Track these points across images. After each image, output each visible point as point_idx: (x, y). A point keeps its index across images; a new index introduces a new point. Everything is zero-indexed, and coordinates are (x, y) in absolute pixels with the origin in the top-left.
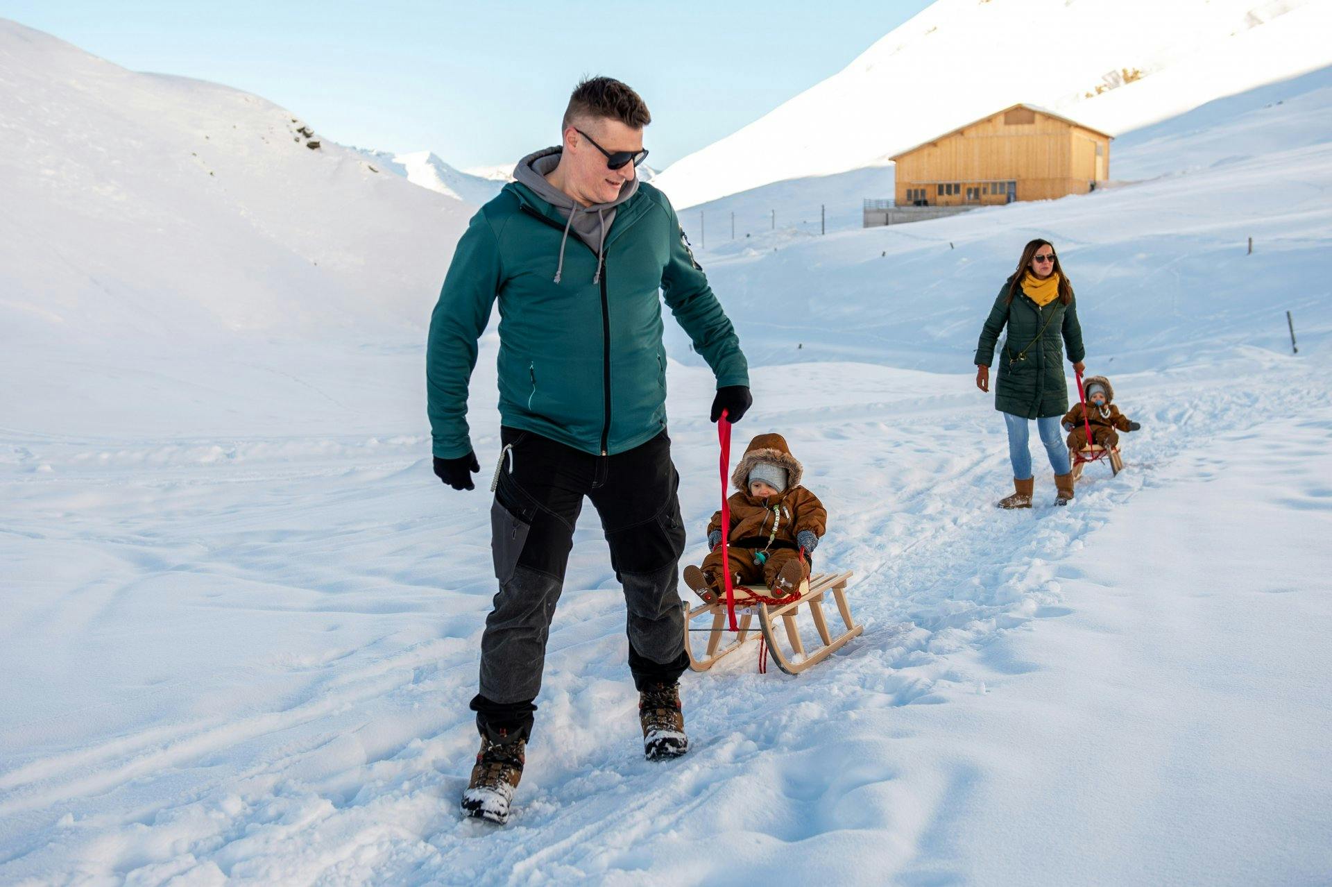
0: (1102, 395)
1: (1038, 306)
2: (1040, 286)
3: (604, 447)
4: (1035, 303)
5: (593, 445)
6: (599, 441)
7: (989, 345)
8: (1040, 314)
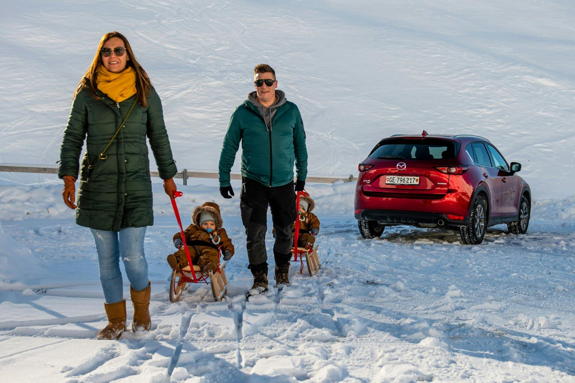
0: (212, 223)
1: (115, 103)
2: (114, 80)
3: (271, 184)
4: (111, 100)
5: (268, 183)
6: (269, 182)
7: (72, 154)
8: (118, 113)
